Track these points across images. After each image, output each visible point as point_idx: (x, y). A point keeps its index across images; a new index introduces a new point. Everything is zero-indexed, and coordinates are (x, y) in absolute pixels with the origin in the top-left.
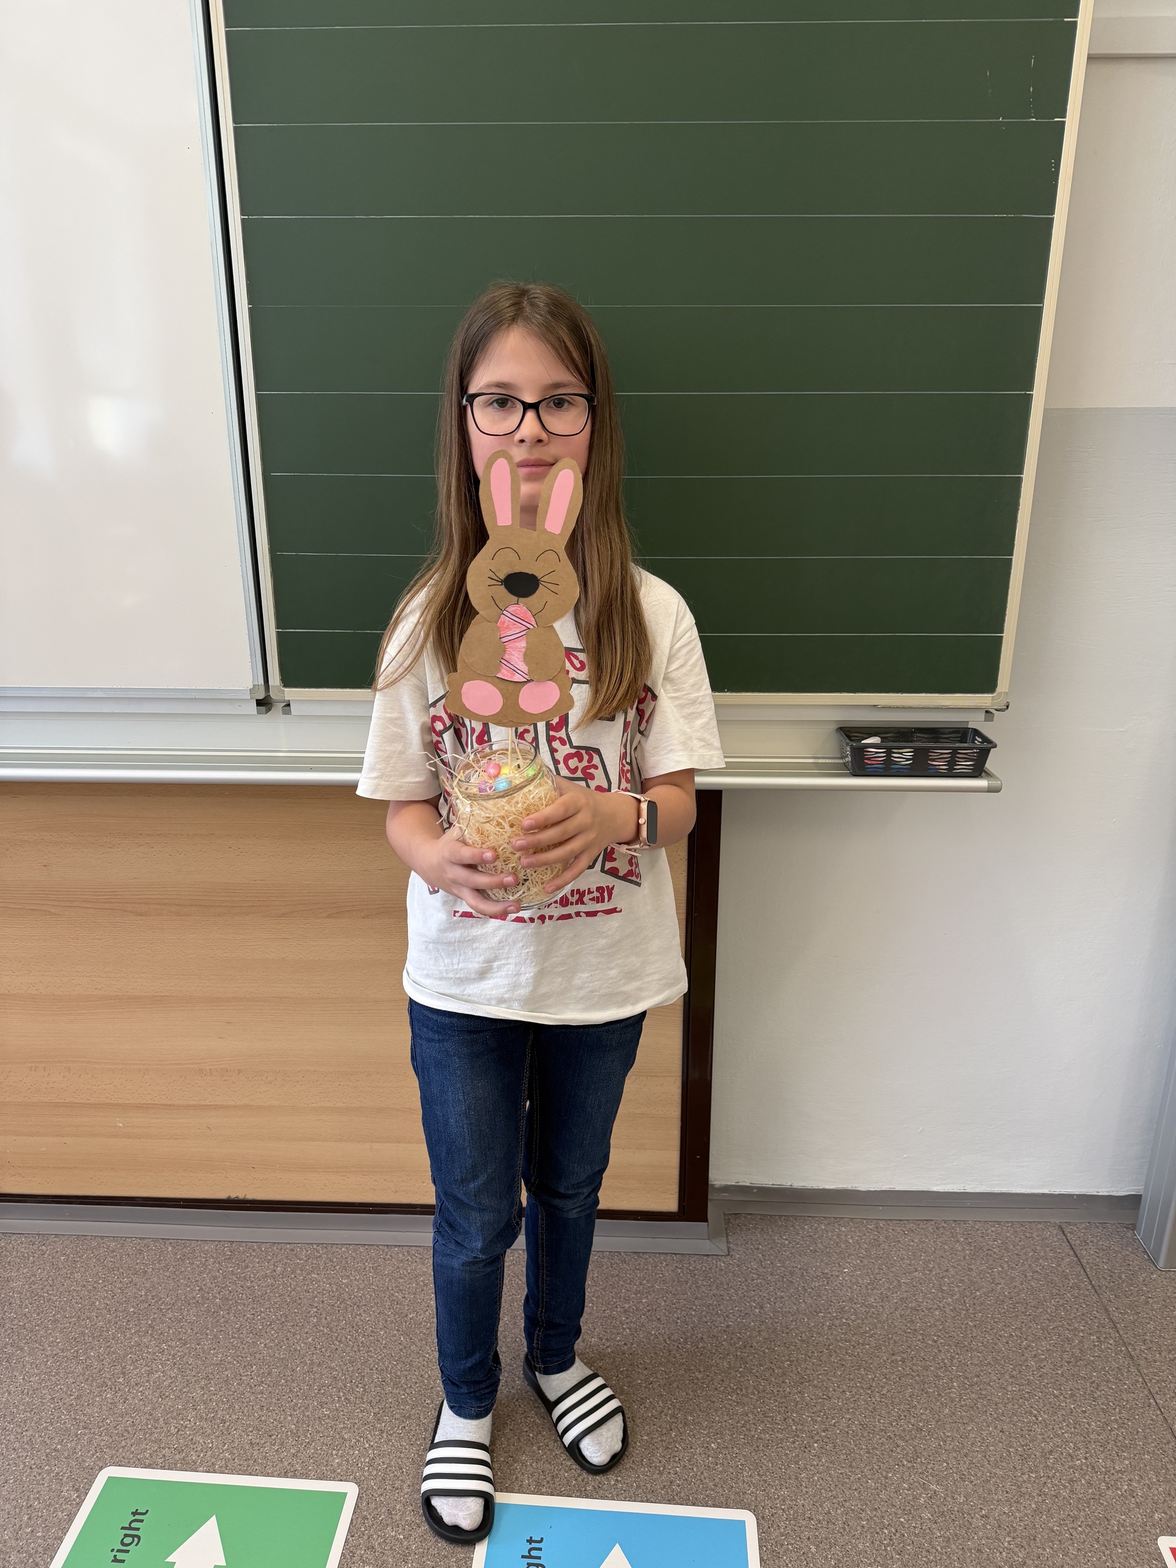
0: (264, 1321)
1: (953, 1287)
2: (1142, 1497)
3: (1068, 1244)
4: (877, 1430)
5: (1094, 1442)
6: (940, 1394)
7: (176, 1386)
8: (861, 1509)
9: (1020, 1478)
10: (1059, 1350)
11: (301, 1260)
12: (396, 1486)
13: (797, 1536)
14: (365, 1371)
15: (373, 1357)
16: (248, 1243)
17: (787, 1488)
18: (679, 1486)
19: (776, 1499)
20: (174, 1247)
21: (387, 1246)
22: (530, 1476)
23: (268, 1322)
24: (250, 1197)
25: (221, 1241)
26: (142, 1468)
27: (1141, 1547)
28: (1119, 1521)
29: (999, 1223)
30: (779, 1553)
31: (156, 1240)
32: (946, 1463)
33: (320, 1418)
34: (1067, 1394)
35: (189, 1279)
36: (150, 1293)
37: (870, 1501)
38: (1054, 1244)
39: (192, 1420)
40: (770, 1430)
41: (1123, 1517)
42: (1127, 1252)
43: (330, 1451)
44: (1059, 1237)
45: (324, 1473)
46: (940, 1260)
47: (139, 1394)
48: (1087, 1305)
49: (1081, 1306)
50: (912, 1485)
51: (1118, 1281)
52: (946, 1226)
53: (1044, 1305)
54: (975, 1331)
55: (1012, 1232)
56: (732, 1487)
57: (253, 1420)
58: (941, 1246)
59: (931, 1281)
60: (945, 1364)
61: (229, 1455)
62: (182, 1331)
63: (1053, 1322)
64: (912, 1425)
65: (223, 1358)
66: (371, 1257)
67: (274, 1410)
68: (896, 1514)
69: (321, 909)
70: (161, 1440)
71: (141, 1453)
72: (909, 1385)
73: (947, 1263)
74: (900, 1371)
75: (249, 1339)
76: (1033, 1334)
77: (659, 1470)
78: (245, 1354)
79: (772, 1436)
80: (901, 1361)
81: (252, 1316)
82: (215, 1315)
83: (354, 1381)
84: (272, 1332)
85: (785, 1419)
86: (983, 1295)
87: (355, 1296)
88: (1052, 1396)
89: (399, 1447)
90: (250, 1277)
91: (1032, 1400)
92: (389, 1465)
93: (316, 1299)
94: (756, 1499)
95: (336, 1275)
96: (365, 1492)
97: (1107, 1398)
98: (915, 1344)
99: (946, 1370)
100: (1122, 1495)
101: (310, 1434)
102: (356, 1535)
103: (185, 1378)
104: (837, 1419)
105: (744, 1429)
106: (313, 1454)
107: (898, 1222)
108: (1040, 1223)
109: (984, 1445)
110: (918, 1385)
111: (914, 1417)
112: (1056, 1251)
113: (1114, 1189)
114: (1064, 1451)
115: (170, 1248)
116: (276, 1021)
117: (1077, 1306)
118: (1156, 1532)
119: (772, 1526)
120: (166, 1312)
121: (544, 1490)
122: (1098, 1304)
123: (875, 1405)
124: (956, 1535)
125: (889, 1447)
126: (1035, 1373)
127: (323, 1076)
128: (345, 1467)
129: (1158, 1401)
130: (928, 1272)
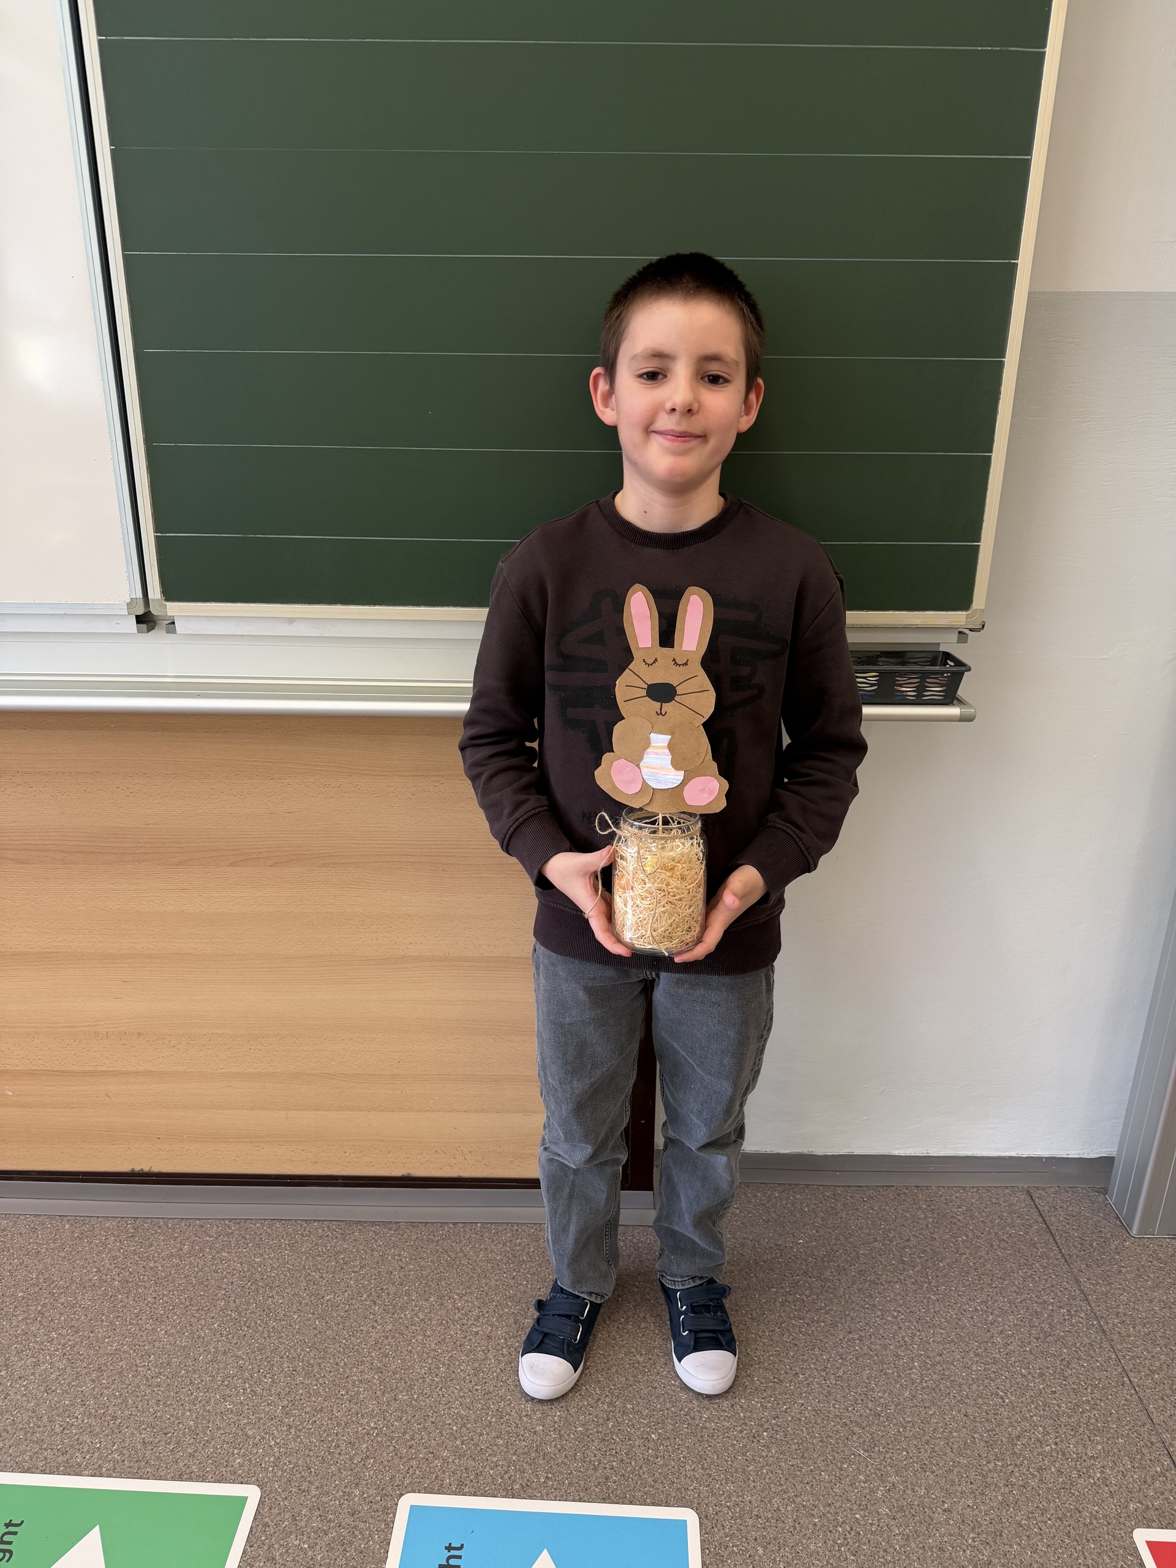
0: (166, 1305)
1: (915, 1258)
2: (1116, 1486)
3: (1036, 1210)
4: (832, 1416)
5: (1065, 1426)
6: (900, 1375)
7: (65, 1379)
8: (813, 1505)
9: (986, 1467)
10: (1027, 1325)
11: (210, 1237)
12: (302, 1488)
13: (743, 1537)
14: (275, 1359)
15: (284, 1343)
16: (153, 1220)
17: (733, 1483)
18: (615, 1482)
19: (720, 1496)
20: (72, 1225)
21: (306, 1221)
22: (451, 1474)
23: (170, 1306)
24: (156, 1169)
25: (124, 1217)
26: (20, 1472)
27: (1116, 1541)
28: (1091, 1513)
29: (964, 1188)
30: (723, 1556)
31: (51, 1217)
32: (907, 1451)
33: (222, 1413)
34: (1036, 1373)
35: (86, 1259)
36: (42, 1276)
37: (824, 1496)
38: (1022, 1210)
39: (79, 1417)
40: (716, 1418)
41: (1096, 1508)
42: (1098, 1218)
43: (231, 1450)
44: (1027, 1202)
45: (223, 1475)
46: (901, 1229)
47: (22, 1389)
48: (1057, 1276)
49: (1050, 1277)
50: (869, 1476)
51: (1089, 1249)
52: (907, 1192)
53: (1011, 1276)
54: (938, 1306)
55: (977, 1197)
56: (674, 1483)
57: (148, 1416)
58: (902, 1214)
59: (891, 1252)
60: (905, 1341)
61: (118, 1456)
62: (75, 1317)
63: (1021, 1295)
64: (870, 1410)
65: (119, 1347)
66: (287, 1233)
67: (171, 1405)
68: (851, 1509)
69: (223, 856)
70: (43, 1440)
71: (20, 1456)
72: (867, 1366)
73: (907, 1232)
74: (857, 1351)
75: (148, 1325)
76: (1000, 1308)
77: (594, 1465)
78: (143, 1342)
79: (718, 1425)
80: (858, 1339)
81: (153, 1300)
82: (113, 1299)
83: (262, 1371)
84: (174, 1318)
85: (732, 1406)
86: (947, 1267)
87: (268, 1276)
88: (1020, 1376)
89: (309, 1443)
90: (153, 1256)
91: (999, 1381)
92: (296, 1465)
93: (225, 1280)
94: (699, 1496)
95: (249, 1253)
96: (268, 1495)
97: (1078, 1377)
98: (874, 1321)
99: (907, 1349)
100: (1095, 1483)
101: (210, 1431)
102: (255, 1545)
103: (75, 1370)
104: (788, 1405)
105: (688, 1417)
106: (212, 1453)
107: (857, 1188)
108: (1007, 1187)
109: (947, 1431)
110: (877, 1366)
111: (872, 1401)
112: (1024, 1218)
113: (1084, 1151)
114: (1033, 1436)
115: (67, 1226)
116: (178, 980)
117: (1046, 1277)
118: (1131, 1524)
119: (716, 1526)
120: (58, 1296)
121: (466, 1490)
122: (1069, 1274)
123: (829, 1389)
124: (916, 1532)
125: (844, 1435)
126: (1001, 1350)
127: (232, 1039)
128: (246, 1468)
129: (1131, 1379)
130: (888, 1243)
